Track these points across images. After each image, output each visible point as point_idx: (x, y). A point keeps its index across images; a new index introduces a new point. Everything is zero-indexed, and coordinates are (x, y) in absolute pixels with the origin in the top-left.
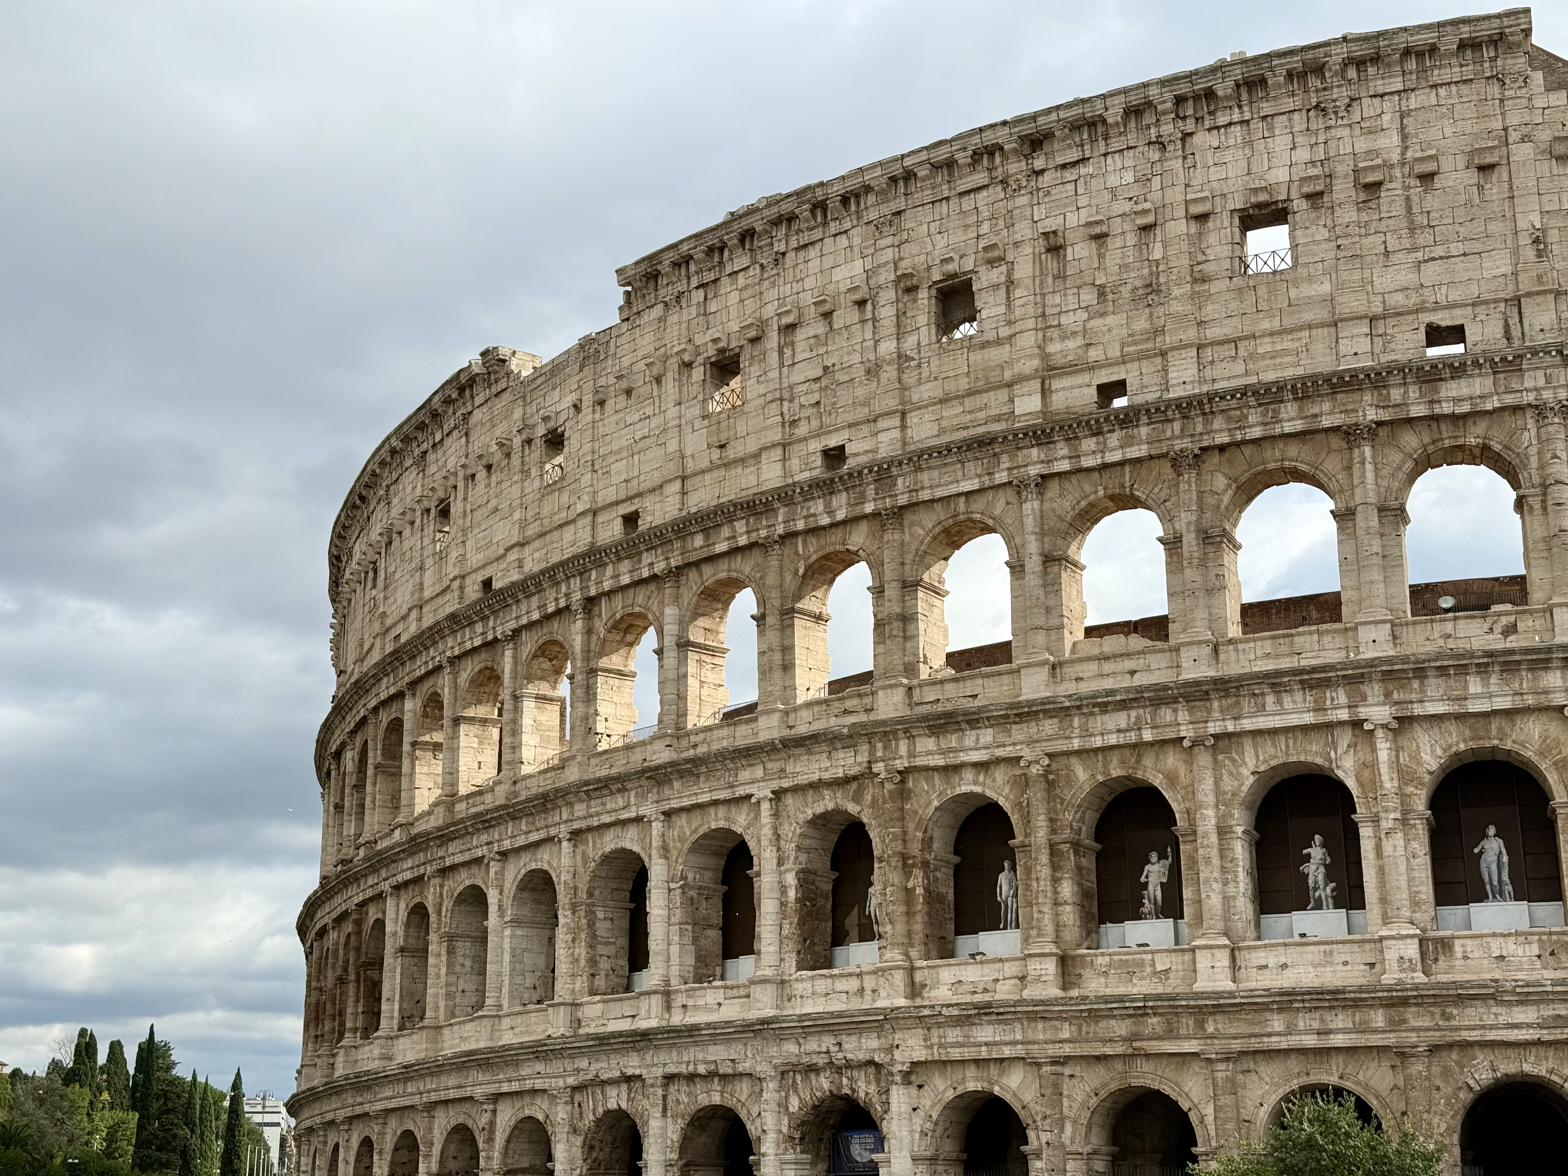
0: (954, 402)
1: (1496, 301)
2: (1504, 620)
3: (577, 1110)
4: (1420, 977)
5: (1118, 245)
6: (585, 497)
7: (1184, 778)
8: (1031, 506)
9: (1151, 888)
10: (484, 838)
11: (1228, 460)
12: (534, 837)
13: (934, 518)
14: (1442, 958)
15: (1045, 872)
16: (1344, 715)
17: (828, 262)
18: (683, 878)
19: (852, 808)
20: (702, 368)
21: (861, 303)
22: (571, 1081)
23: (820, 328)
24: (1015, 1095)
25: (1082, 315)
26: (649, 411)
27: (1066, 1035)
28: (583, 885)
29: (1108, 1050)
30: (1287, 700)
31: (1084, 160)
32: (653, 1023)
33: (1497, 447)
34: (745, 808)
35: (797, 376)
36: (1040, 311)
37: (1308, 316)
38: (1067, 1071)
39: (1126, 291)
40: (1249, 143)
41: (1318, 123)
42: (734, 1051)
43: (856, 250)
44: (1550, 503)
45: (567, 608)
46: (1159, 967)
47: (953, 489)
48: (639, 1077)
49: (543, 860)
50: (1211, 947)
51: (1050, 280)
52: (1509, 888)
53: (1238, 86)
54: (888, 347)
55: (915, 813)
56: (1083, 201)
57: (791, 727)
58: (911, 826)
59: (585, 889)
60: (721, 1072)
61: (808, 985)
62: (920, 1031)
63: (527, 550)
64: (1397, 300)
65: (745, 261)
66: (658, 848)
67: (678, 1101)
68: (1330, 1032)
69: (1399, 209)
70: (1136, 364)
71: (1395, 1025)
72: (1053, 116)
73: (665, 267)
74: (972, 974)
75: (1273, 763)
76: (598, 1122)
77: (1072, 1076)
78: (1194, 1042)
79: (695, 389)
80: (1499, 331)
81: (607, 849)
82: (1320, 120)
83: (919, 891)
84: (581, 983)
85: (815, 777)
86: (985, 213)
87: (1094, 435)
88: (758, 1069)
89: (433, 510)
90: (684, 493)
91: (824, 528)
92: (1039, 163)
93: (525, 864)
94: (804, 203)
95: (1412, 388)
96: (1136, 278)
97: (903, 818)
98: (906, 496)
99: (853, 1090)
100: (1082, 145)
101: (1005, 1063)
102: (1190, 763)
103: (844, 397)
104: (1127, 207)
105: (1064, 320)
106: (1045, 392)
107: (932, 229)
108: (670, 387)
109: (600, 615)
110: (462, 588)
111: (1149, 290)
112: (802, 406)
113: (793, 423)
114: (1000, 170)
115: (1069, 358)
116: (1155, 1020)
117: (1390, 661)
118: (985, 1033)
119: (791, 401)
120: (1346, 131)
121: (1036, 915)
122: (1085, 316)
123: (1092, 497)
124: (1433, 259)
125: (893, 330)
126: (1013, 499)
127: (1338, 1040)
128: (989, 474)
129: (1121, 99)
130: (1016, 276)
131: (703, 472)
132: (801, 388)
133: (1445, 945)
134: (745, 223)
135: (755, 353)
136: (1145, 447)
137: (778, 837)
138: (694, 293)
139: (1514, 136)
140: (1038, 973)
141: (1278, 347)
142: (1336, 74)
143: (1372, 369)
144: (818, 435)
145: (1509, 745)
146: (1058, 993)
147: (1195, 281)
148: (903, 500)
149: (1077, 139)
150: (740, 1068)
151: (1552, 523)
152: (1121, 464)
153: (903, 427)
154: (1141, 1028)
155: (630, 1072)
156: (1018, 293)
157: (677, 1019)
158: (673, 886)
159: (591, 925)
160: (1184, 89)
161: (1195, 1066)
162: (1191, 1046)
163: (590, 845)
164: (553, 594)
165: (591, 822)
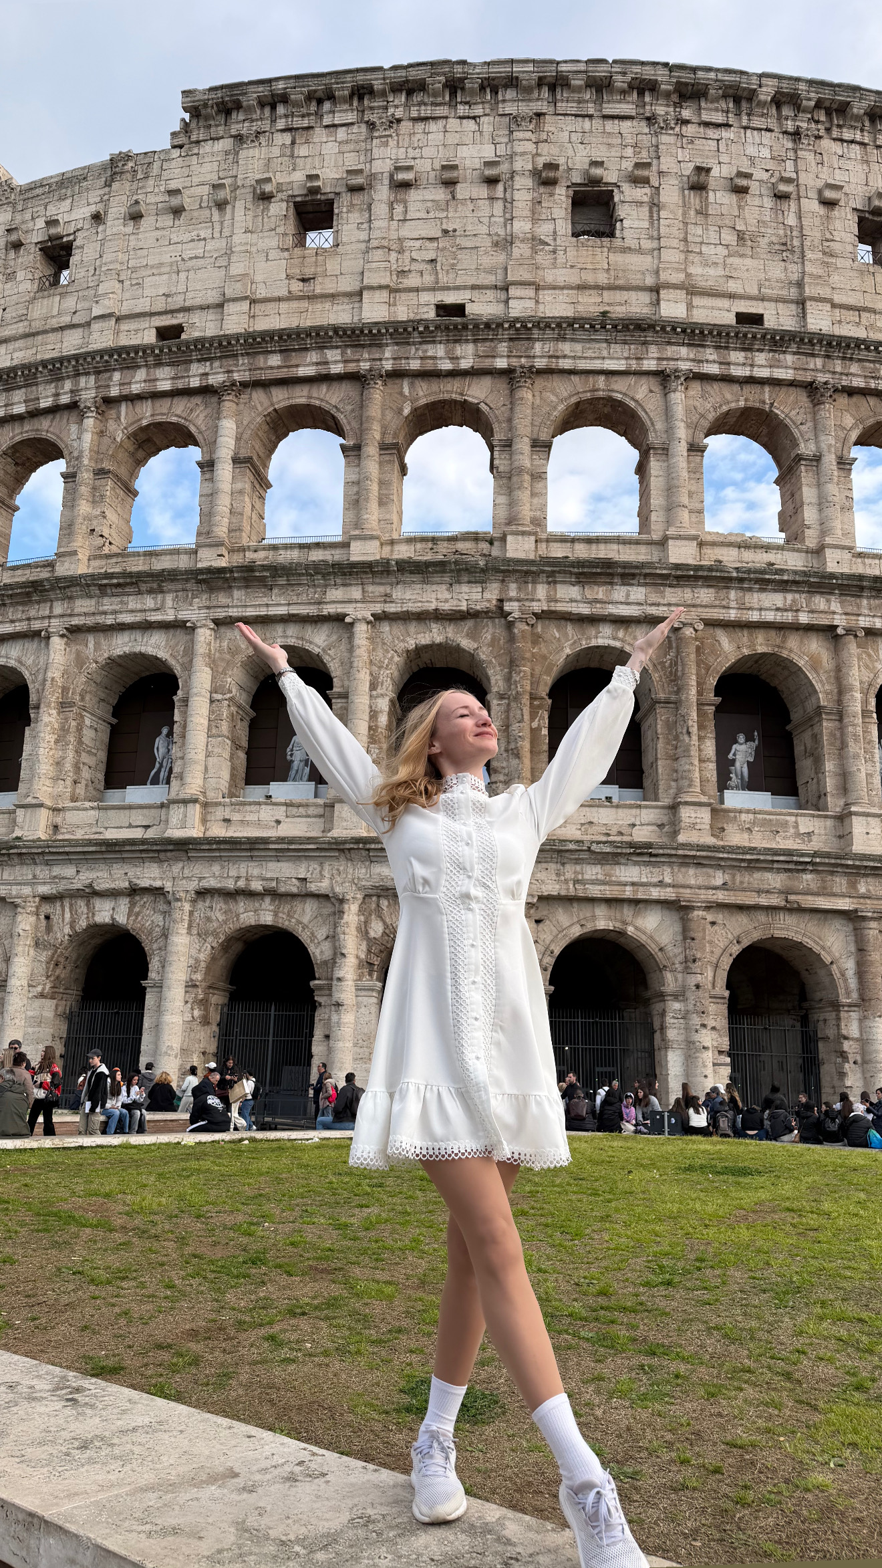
0: (592, 292)
3: (44, 922)
5: (756, 203)
6: (107, 303)
7: (827, 663)
8: (678, 397)
9: (738, 764)
11: (856, 404)
13: (570, 389)
15: (694, 728)
17: (452, 139)
18: (230, 690)
19: (466, 644)
20: (284, 205)
21: (492, 181)
22: (44, 890)
23: (441, 194)
24: (651, 937)
25: (722, 251)
26: (205, 233)
27: (719, 882)
28: (76, 685)
29: (763, 901)
31: (727, 125)
32: (190, 834)
35: (407, 231)
36: (682, 236)
38: (709, 917)
39: (763, 242)
40: (866, 162)
42: (302, 870)
43: (487, 136)
45: (73, 406)
46: (802, 830)
47: (596, 365)
48: (158, 892)
49: (13, 655)
50: (867, 815)
51: (692, 213)
54: (520, 228)
55: (544, 657)
56: (724, 158)
58: (540, 668)
59: (79, 690)
60: (282, 889)
62: (552, 866)
65: (351, 117)
67: (209, 919)
70: (773, 304)
72: (712, 75)
73: (248, 100)
74: (607, 816)
76: (76, 936)
77: (713, 923)
78: (847, 900)
79: (272, 222)
81: (119, 652)
83: (545, 732)
84: (65, 788)
85: (432, 606)
86: (629, 140)
87: (744, 349)
88: (338, 889)
90: (252, 314)
91: (441, 373)
92: (686, 114)
94: (438, 74)
96: (772, 234)
97: (531, 660)
98: (545, 360)
100: (727, 112)
101: (641, 905)
102: (836, 650)
103: (466, 261)
104: (765, 176)
105: (704, 249)
106: (690, 306)
107: (574, 138)
108: (241, 213)
109: (118, 419)
111: (784, 248)
112: (413, 260)
113: (402, 273)
114: (648, 107)
115: (710, 283)
116: (811, 876)
118: (629, 873)
119: (401, 251)
122: (726, 252)
123: (733, 405)
125: (528, 214)
126: (657, 389)
128: (638, 359)
129: (775, 82)
130: (661, 200)
131: (279, 299)
132: (411, 243)
134: (360, 79)
135: (355, 202)
136: (789, 371)
138: (278, 136)
140: (692, 820)
144: (433, 289)
146: (712, 840)
147: (824, 253)
148: (540, 363)
149: (724, 106)
150: (313, 887)
152: (766, 381)
153: (537, 301)
154: (796, 883)
155: (144, 883)
156: (663, 214)
157: (217, 832)
159: (79, 729)
160: (827, 94)
161: (838, 923)
162: (844, 904)
163: (91, 645)
164: (51, 389)
165: (100, 619)
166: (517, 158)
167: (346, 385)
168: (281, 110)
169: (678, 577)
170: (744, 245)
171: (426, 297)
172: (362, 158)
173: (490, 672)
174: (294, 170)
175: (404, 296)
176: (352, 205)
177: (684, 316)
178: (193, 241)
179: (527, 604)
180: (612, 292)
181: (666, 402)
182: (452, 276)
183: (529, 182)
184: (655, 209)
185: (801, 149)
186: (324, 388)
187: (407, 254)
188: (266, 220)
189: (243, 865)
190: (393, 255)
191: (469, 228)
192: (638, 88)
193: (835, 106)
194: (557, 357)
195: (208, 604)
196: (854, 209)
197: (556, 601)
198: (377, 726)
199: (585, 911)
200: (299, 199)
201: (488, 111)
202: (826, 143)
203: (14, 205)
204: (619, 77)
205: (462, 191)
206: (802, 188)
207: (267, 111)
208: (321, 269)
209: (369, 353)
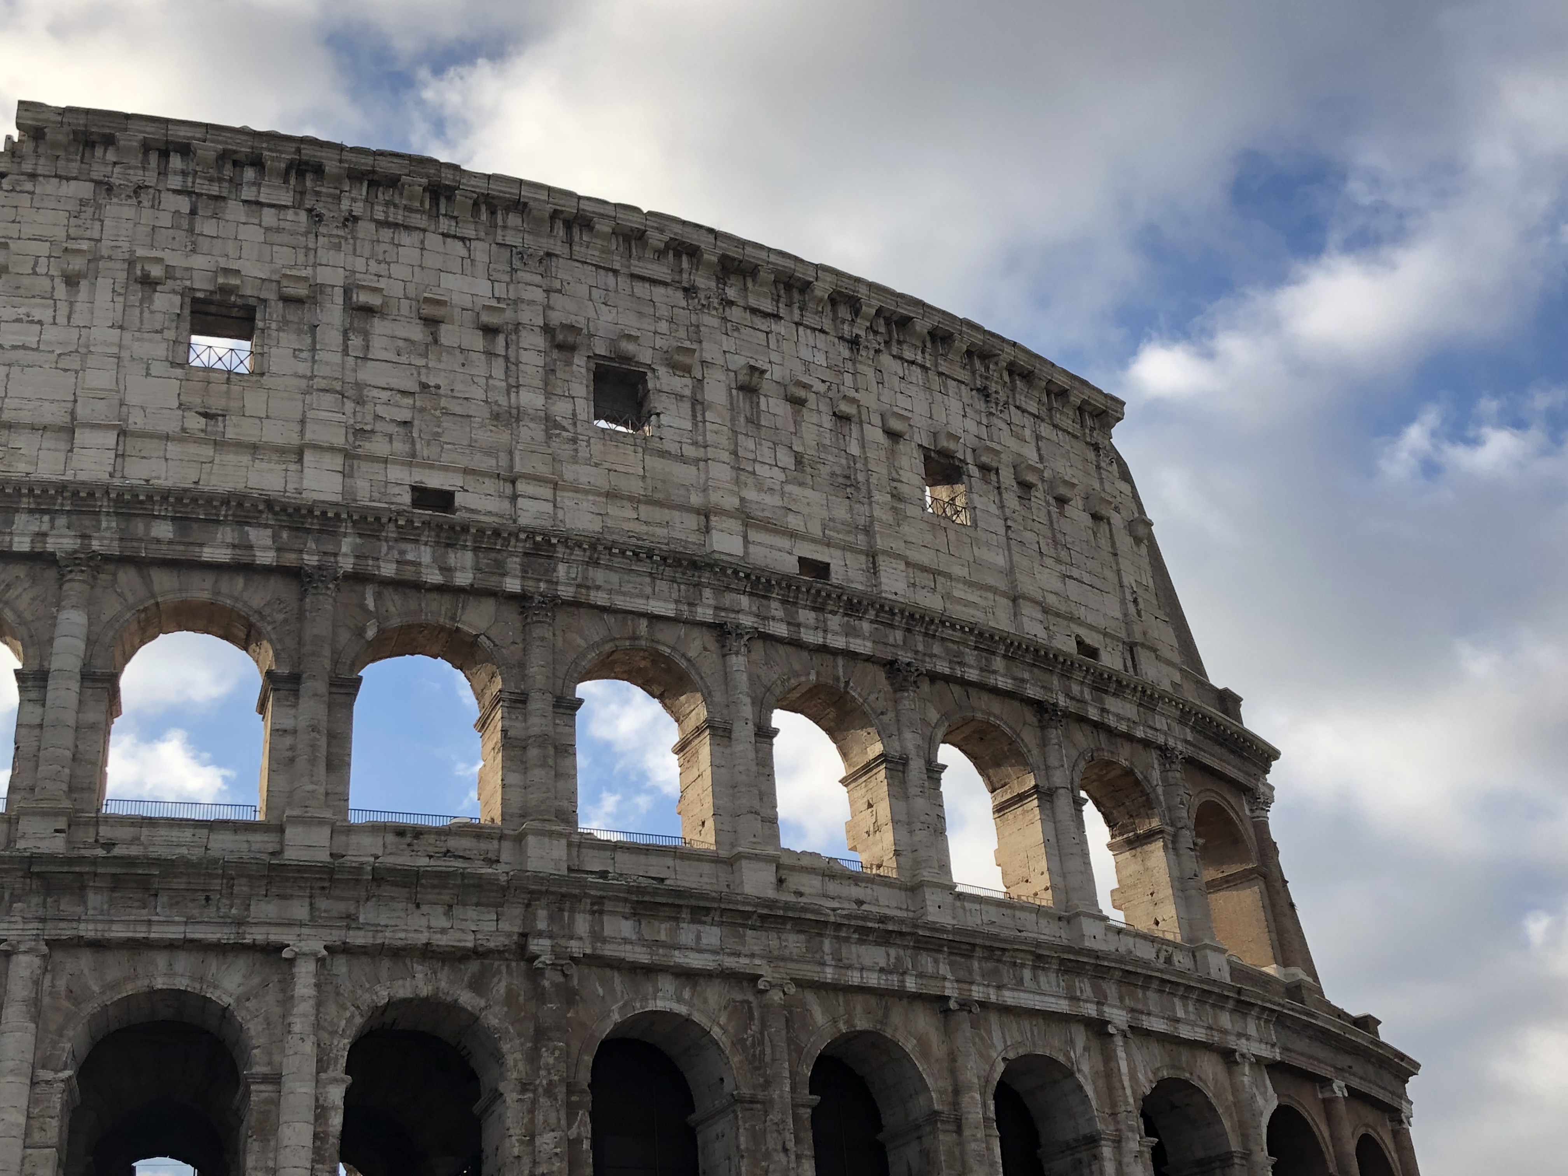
166: (524, 306)
167: (277, 587)
168: (176, 162)
169: (763, 917)
170: (803, 471)
171: (396, 473)
172: (301, 258)
173: (505, 1047)
174: (194, 251)
175: (365, 466)
176: (286, 321)
177: (740, 552)
178: (18, 320)
179: (563, 942)
180: (650, 508)
181: (724, 665)
182: (435, 449)
183: (539, 341)
184: (699, 407)
185: (861, 362)
186: (240, 582)
187: (369, 407)
188: (146, 314)
190: (349, 406)
191: (458, 387)
192: (674, 249)
193: (895, 318)
194: (588, 588)
195: (40, 913)
196: (920, 446)
197: (604, 941)
198: (326, 1134)
200: (200, 295)
201: (482, 235)
202: (886, 359)
204: (657, 235)
205: (448, 335)
206: (864, 411)
207: (153, 158)
208: (234, 404)
209: (317, 541)
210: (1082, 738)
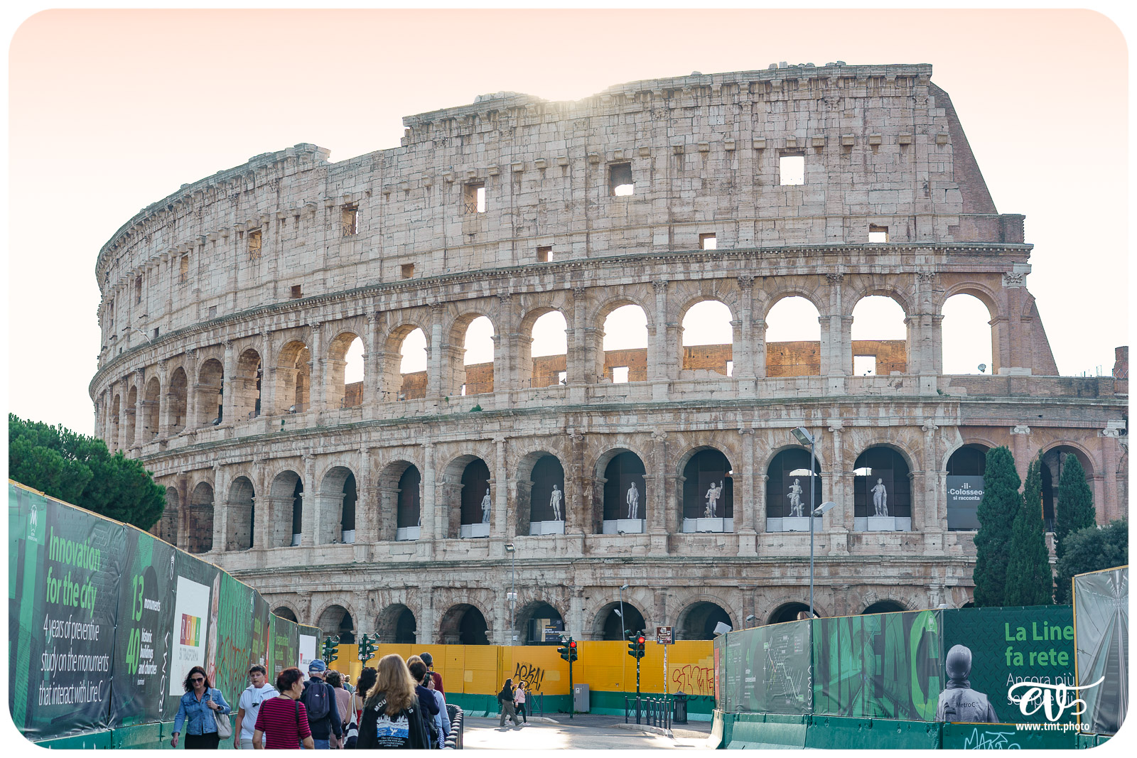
0: (618, 232)
1: (904, 216)
2: (897, 380)
3: (371, 602)
4: (847, 554)
5: (714, 158)
6: (376, 250)
7: (737, 449)
8: (660, 297)
9: (710, 501)
10: (302, 444)
11: (768, 284)
12: (341, 448)
13: (605, 296)
14: (856, 544)
15: (662, 492)
16: (819, 423)
17: (543, 138)
18: (444, 480)
19: (552, 451)
20: (459, 186)
21: (564, 167)
22: (369, 587)
23: (537, 176)
24: (640, 604)
25: (693, 194)
26: (421, 205)
27: (670, 575)
28: (375, 479)
29: (692, 584)
30: (792, 413)
31: (697, 107)
32: (427, 559)
33: (900, 292)
34: (486, 444)
35: (522, 202)
36: (669, 188)
37: (812, 212)
38: (668, 593)
39: (717, 184)
40: (787, 113)
41: (823, 108)
42: (479, 575)
43: (562, 134)
44: (922, 324)
45: (363, 315)
46: (719, 544)
47: (617, 282)
48: (417, 587)
49: (346, 461)
50: (747, 535)
51: (675, 171)
52: (886, 509)
53: (783, 81)
54: (579, 195)
55: (590, 456)
56: (695, 130)
57: (514, 403)
58: (587, 464)
59: (377, 481)
60: (469, 586)
61: (523, 543)
62: (590, 570)
63: (329, 274)
64: (856, 209)
65: (489, 128)
66: (429, 463)
67: (440, 601)
68: (802, 578)
69: (860, 161)
70: (721, 225)
71: (833, 575)
72: (683, 81)
73: (437, 121)
74: (619, 542)
75: (783, 444)
76: (385, 610)
77: (671, 596)
78: (736, 581)
79: (454, 198)
80: (904, 232)
81: (393, 460)
82: (824, 107)
83: (590, 497)
84: (373, 534)
85: (532, 433)
86: (640, 127)
87: (698, 262)
88: (493, 586)
89: (245, 233)
90: (445, 259)
91: (538, 293)
92: (672, 104)
93: (332, 462)
95: (862, 258)
96: (724, 177)
97: (582, 459)
98: (589, 282)
99: (548, 599)
100: (697, 99)
102: (741, 442)
103: (551, 219)
104: (720, 137)
106: (671, 234)
107: (608, 132)
108: (437, 193)
109: (386, 322)
110: (275, 288)
111: (730, 185)
112: (524, 220)
113: (519, 229)
114: (650, 104)
115: (685, 217)
116: (716, 569)
117: (844, 398)
118: (626, 572)
119: (518, 215)
120: (837, 115)
121: (656, 515)
122: (695, 194)
123: (694, 295)
124: (876, 190)
125: (583, 185)
126: (651, 291)
127: (806, 582)
128: (638, 276)
129: (721, 78)
130: (657, 166)
131: (459, 248)
132: (524, 209)
133: (858, 538)
134: (492, 107)
135: (494, 183)
136: (725, 272)
137: (506, 463)
138: (454, 139)
139: (919, 130)
140: (656, 544)
141: (796, 227)
142: (834, 83)
143: (844, 246)
144: (535, 238)
145: (895, 443)
146: (666, 554)
147: (755, 184)
148: (587, 284)
149: (694, 95)
150: (482, 585)
151: (923, 334)
152: (712, 279)
153: (588, 242)
154: (709, 573)
155: (410, 584)
156: (658, 176)
157: (440, 558)
158: (437, 484)
159: (379, 501)
160: (755, 79)
161: (735, 592)
162: (734, 583)
163: (381, 456)
164: (353, 304)
165: (382, 444)
166: (577, 149)
167: (493, 301)
168: (454, 124)
170: (705, 188)
171: (531, 244)
172: (498, 153)
173: (564, 466)
174: (463, 163)
175: (520, 244)
176: (493, 186)
177: (665, 243)
178: (416, 210)
179: (579, 428)
180: (629, 231)
181: (656, 299)
182: (544, 229)
183: (584, 164)
184: (653, 173)
185: (743, 115)
186: (483, 302)
187: (521, 216)
188: (450, 197)
189: (451, 574)
190: (515, 217)
191: (553, 197)
192: (640, 95)
193: (760, 83)
194: (597, 279)
195: (430, 434)
196: (776, 149)
197: (593, 426)
199: (609, 592)
200: (466, 182)
201: (561, 118)
202: (760, 106)
203: (327, 178)
204: (629, 92)
205: (549, 173)
206: (744, 142)
207: (447, 125)
208: (479, 228)
209: (502, 283)
210: (858, 283)
